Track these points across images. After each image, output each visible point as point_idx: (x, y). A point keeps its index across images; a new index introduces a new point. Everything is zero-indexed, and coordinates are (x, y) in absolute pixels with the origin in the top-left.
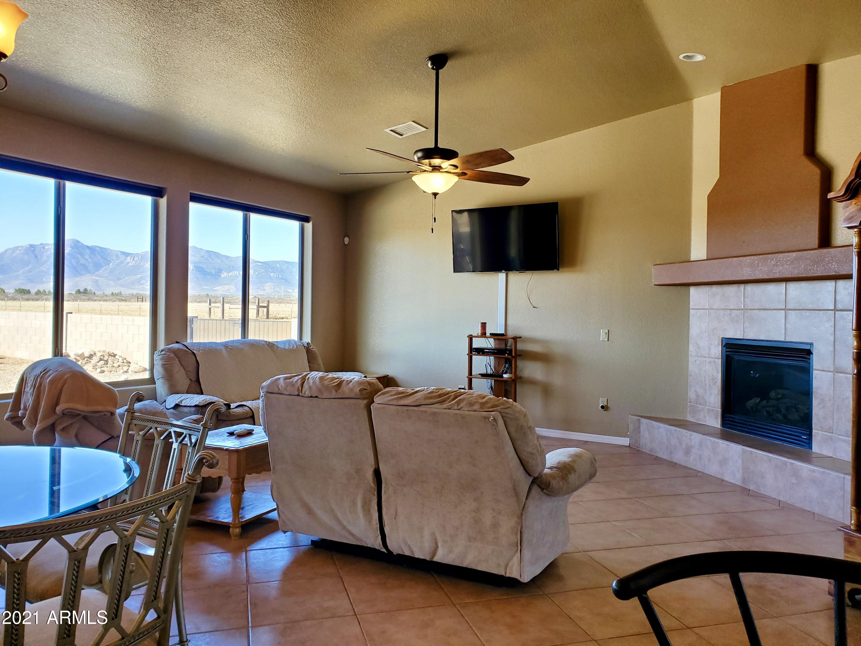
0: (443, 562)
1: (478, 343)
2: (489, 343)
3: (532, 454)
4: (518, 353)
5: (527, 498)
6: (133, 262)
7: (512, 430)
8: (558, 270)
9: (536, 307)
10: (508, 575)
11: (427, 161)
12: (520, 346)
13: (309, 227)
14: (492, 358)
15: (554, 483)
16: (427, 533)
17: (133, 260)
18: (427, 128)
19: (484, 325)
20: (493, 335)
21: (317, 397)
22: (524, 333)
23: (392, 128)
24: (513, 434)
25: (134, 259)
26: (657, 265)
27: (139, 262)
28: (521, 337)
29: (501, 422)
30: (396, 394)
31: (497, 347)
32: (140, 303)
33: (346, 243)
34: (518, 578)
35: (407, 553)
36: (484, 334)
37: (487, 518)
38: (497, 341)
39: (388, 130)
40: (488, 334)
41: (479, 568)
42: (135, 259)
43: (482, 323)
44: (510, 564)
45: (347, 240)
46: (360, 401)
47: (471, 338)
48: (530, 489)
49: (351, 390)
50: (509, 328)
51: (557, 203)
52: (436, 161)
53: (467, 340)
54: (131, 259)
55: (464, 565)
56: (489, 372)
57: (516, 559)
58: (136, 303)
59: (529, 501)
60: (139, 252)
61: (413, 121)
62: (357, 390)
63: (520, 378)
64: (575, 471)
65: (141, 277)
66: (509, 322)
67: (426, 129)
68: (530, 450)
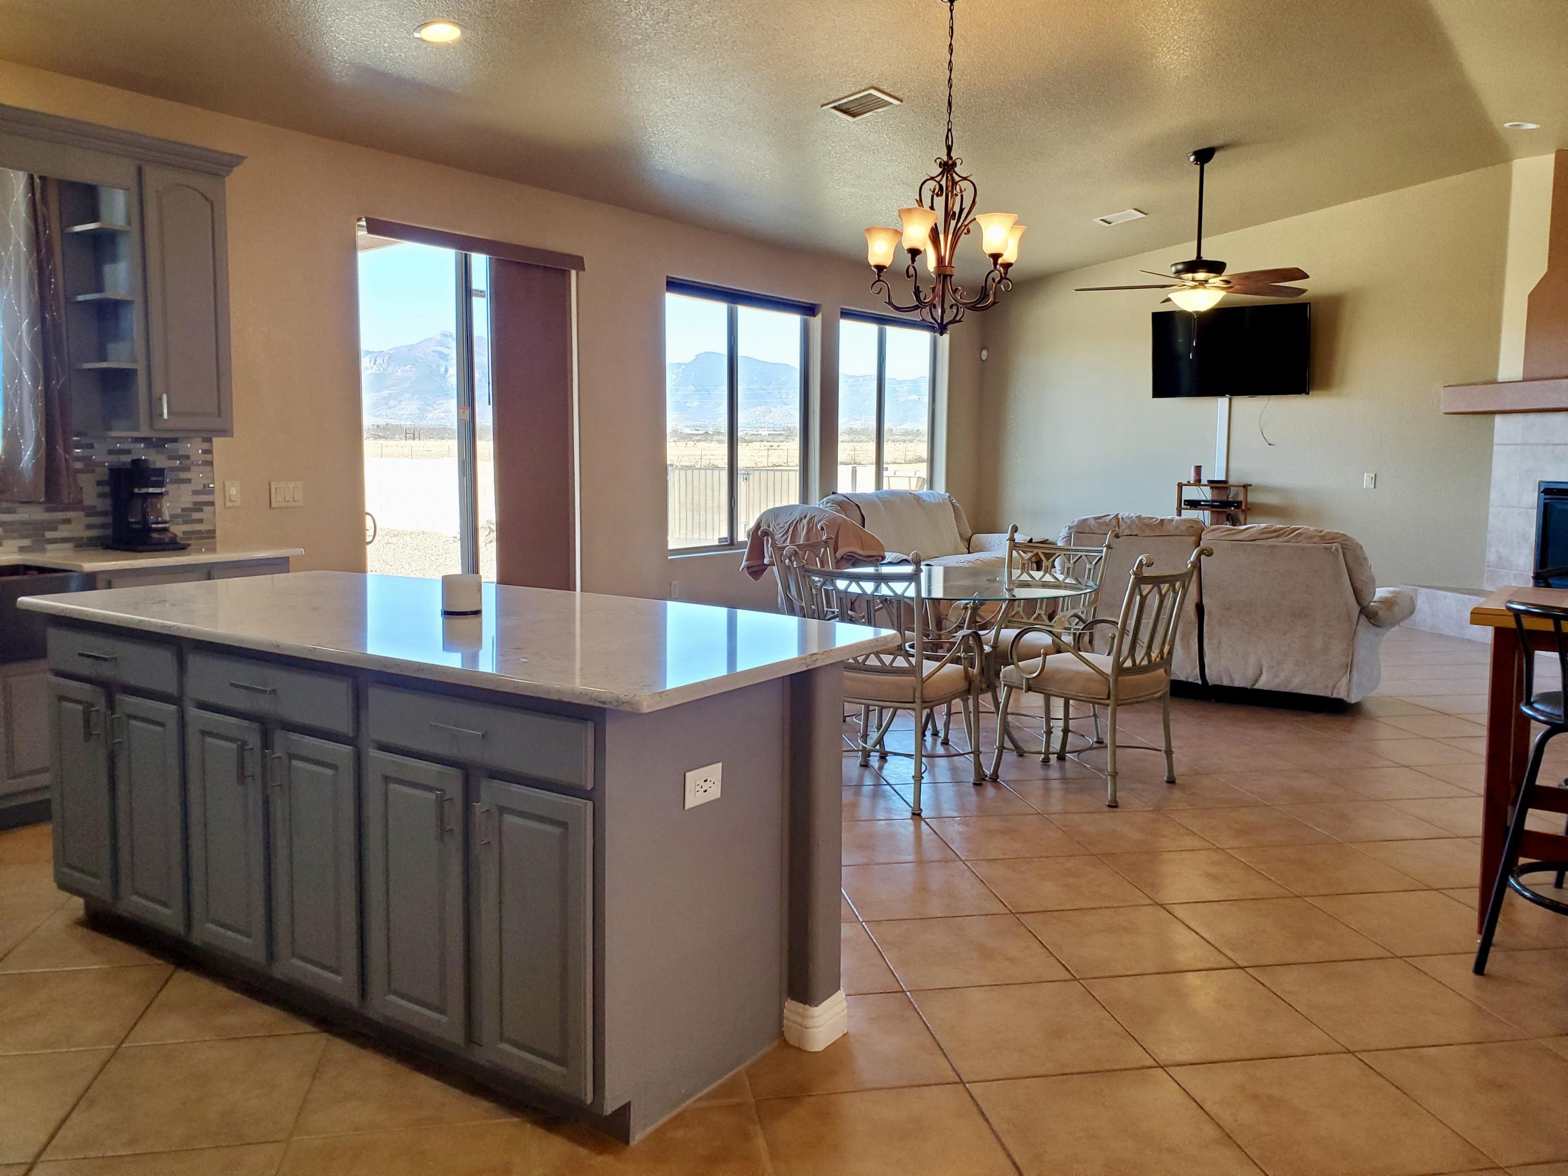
0: (1265, 689)
1: (1191, 493)
2: (1205, 494)
3: (1365, 582)
4: (1249, 507)
5: (1357, 624)
6: (375, 367)
7: (1349, 560)
8: (1308, 394)
9: (1273, 443)
10: (1335, 696)
11: (1190, 276)
12: (1253, 498)
13: (945, 340)
14: (1207, 513)
15: (1381, 613)
16: (1252, 659)
17: (374, 364)
18: (1146, 214)
19: (1198, 469)
20: (1211, 482)
21: (1136, 535)
22: (1253, 480)
23: (1102, 218)
24: (1350, 565)
25: (375, 361)
26: (1449, 386)
27: (384, 366)
28: (1251, 485)
29: (1340, 551)
30: (1226, 531)
31: (1215, 498)
32: (410, 442)
33: (984, 358)
34: (1345, 699)
35: (1226, 682)
36: (1198, 482)
37: (1318, 643)
38: (1216, 492)
39: (1097, 220)
40: (1204, 481)
41: (1303, 692)
42: (378, 362)
43: (1196, 467)
44: (1337, 686)
45: (984, 354)
46: (1187, 538)
47: (1180, 486)
48: (1359, 618)
49: (1177, 528)
50: (1231, 473)
51: (1309, 303)
52: (1201, 276)
53: (1175, 489)
54: (371, 361)
55: (1288, 690)
57: (1344, 680)
58: (403, 442)
59: (1359, 627)
60: (385, 349)
61: (1135, 209)
62: (1184, 528)
64: (1398, 605)
65: (390, 393)
66: (1232, 465)
67: (1144, 216)
68: (1363, 579)
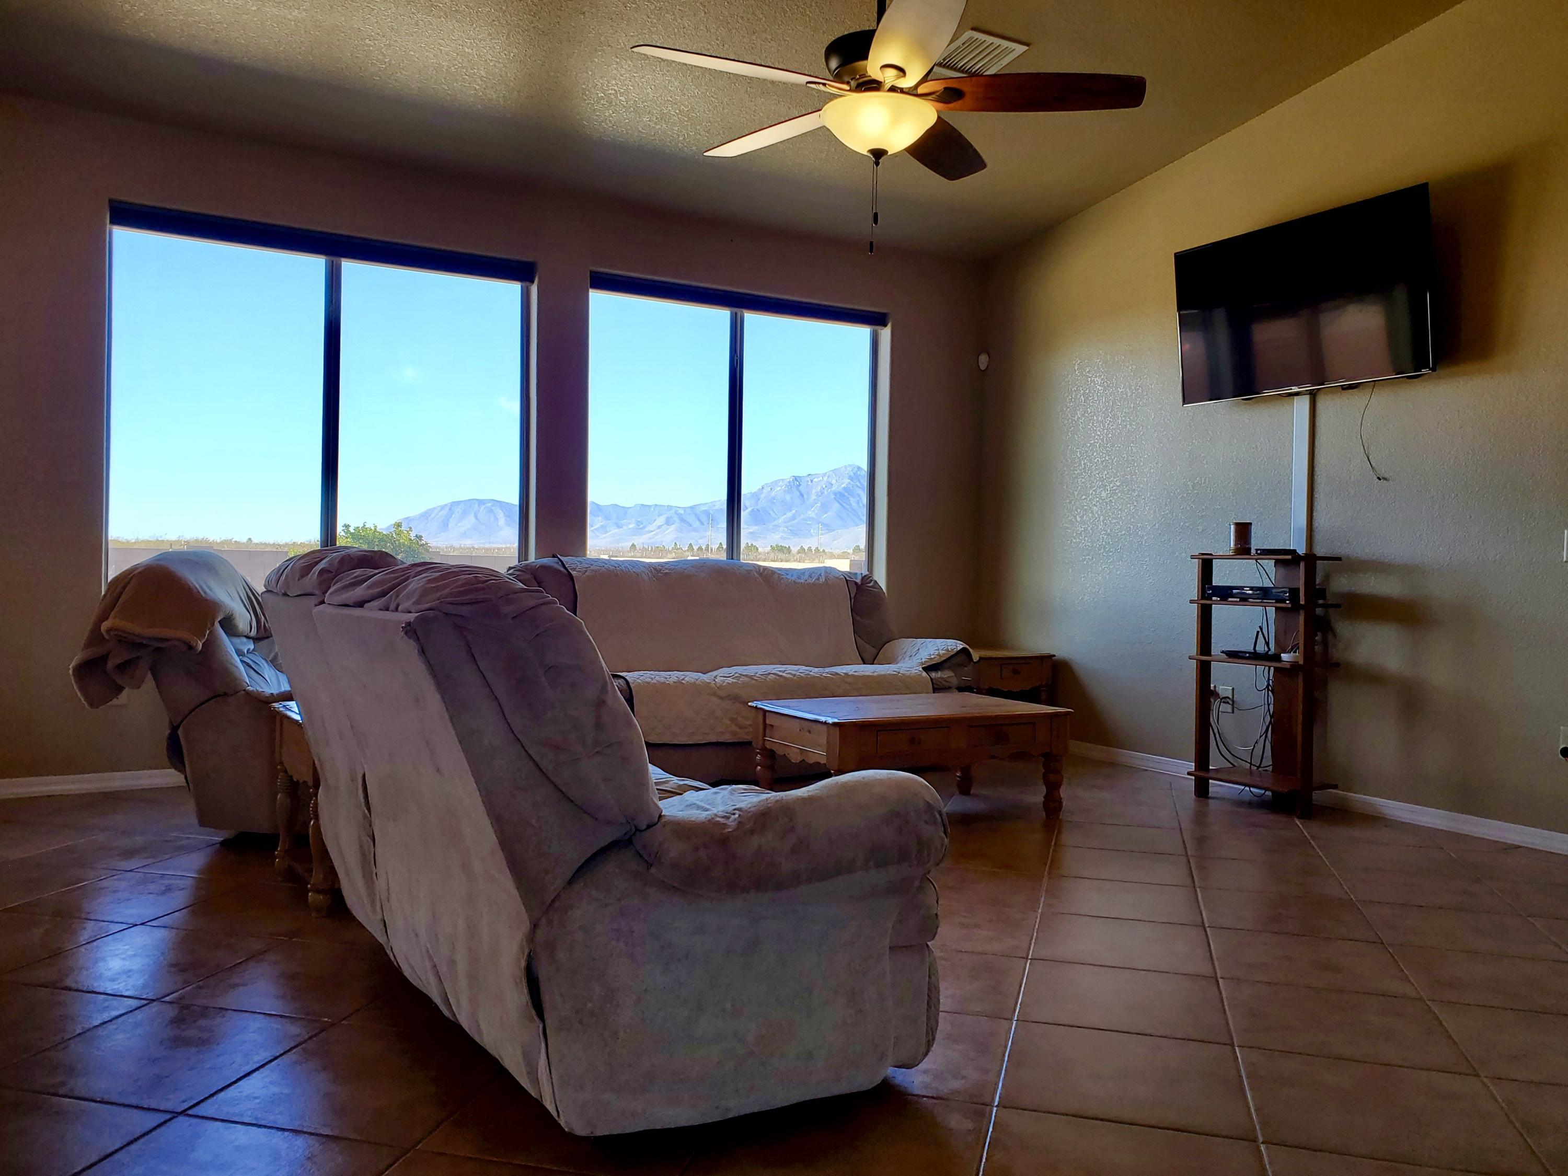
1: (1226, 574)
2: (1259, 575)
9: (1387, 476)
12: (1342, 584)
13: (886, 334)
14: (1269, 611)
19: (1243, 530)
20: (1270, 552)
28: (1339, 559)
33: (983, 367)
36: (1243, 550)
38: (1282, 570)
40: (1256, 550)
43: (1238, 525)
45: (983, 360)
47: (1207, 560)
50: (1319, 539)
51: (1425, 186)
53: (1196, 565)
56: (1261, 648)
63: (1337, 665)
66: (1319, 522)
